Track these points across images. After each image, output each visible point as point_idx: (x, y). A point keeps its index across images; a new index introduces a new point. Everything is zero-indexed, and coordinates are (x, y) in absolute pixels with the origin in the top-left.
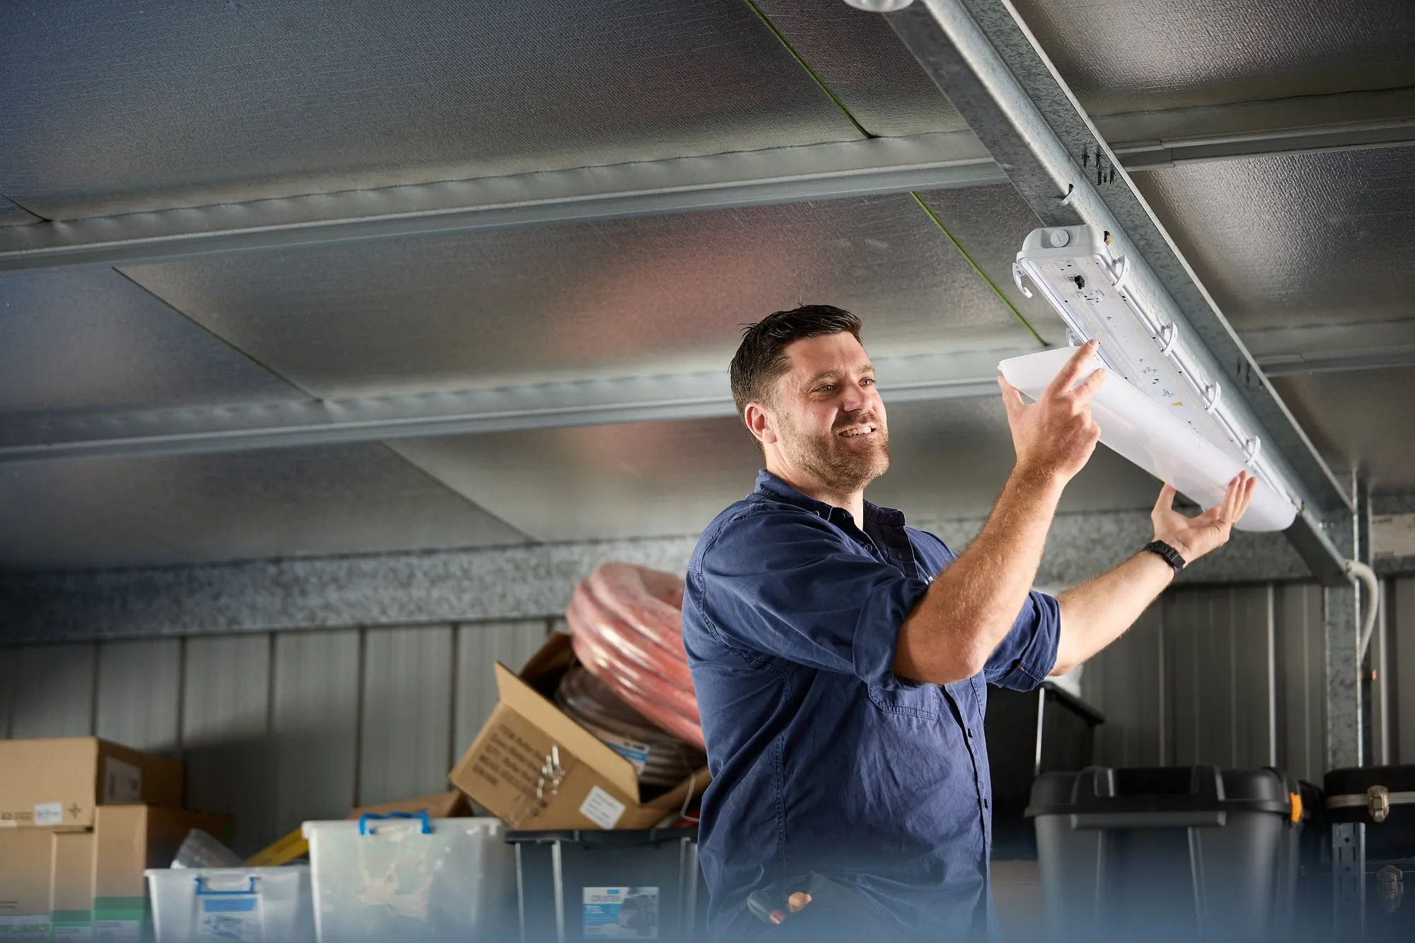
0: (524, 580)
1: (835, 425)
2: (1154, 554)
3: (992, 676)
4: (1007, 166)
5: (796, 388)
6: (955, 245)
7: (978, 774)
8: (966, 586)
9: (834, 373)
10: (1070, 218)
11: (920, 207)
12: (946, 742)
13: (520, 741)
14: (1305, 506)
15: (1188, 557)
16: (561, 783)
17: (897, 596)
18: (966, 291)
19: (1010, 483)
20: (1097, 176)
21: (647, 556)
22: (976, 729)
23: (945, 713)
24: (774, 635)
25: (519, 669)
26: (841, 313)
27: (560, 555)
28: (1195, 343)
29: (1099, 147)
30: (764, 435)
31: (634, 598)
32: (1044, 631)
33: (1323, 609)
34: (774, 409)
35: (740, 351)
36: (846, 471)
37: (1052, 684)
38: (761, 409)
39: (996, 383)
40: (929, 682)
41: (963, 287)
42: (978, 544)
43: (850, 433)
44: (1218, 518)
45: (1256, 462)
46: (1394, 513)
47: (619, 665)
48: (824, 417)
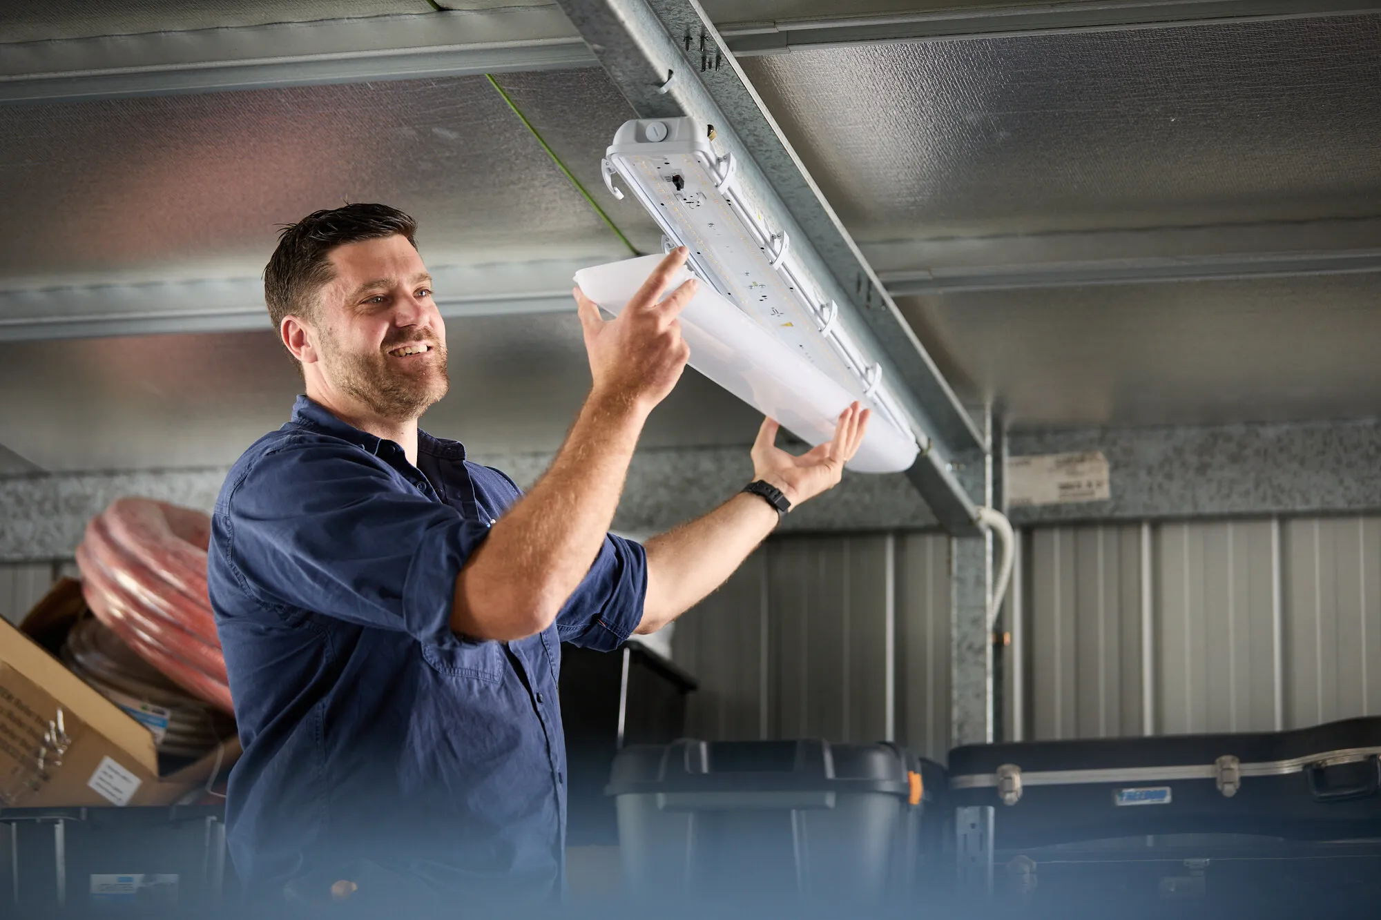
0: (27, 516)
1: (385, 342)
2: (755, 496)
3: (569, 633)
4: (597, 46)
5: (341, 300)
6: (537, 137)
7: (551, 744)
8: (534, 528)
9: (385, 282)
10: (669, 109)
11: (496, 92)
12: (514, 708)
13: (18, 703)
14: (932, 444)
15: (795, 499)
16: (66, 753)
17: (453, 540)
18: (547, 191)
19: (586, 411)
20: (701, 61)
21: (172, 490)
22: (547, 693)
23: (510, 676)
24: (313, 588)
25: (19, 619)
26: (394, 213)
27: (69, 487)
28: (810, 256)
29: (704, 27)
30: (303, 353)
31: (156, 538)
32: (629, 582)
33: (949, 562)
34: (315, 324)
35: (276, 257)
36: (398, 396)
37: (639, 644)
38: (300, 324)
39: (571, 297)
40: (491, 638)
41: (544, 186)
42: (547, 481)
43: (402, 351)
44: (827, 455)
45: (876, 393)
46: (1034, 453)
47: (137, 616)
48: (372, 333)
